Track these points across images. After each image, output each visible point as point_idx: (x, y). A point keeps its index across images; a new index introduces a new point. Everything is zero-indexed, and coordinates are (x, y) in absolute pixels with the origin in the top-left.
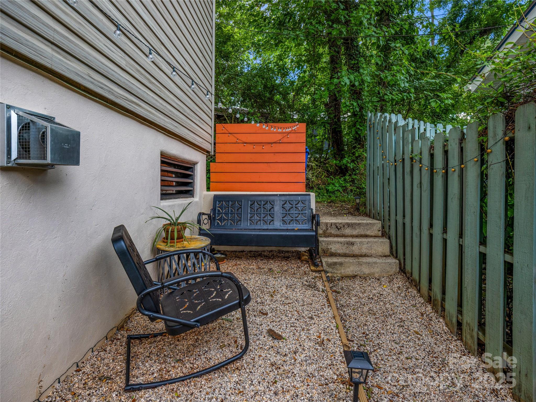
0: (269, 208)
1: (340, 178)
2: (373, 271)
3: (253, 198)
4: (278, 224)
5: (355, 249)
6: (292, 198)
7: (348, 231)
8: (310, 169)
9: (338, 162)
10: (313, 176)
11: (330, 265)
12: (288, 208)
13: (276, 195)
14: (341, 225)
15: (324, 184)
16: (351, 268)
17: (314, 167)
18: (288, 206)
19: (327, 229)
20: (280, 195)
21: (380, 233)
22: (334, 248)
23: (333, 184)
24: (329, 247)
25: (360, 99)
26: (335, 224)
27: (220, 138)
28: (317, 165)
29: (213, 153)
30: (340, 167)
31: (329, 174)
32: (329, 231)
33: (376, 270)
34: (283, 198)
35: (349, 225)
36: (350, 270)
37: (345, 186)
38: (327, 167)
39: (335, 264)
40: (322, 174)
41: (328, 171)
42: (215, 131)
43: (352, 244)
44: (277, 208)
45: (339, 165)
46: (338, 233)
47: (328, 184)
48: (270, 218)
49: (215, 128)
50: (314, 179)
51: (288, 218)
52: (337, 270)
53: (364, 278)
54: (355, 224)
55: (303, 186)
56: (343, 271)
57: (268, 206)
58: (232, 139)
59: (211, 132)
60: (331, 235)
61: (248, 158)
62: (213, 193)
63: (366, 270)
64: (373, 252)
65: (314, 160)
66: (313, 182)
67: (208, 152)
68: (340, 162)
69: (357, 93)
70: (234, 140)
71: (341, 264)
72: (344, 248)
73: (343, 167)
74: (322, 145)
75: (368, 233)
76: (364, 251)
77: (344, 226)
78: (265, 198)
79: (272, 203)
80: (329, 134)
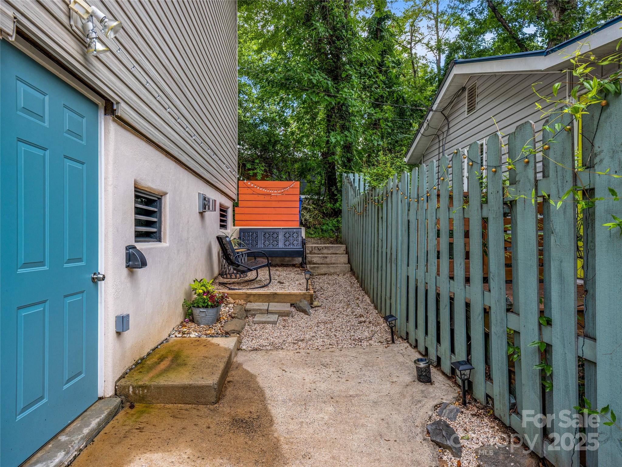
0: (276, 237)
1: (334, 219)
2: (336, 271)
3: (265, 230)
4: (281, 245)
5: (328, 260)
6: (290, 230)
7: (325, 251)
8: (308, 212)
9: (332, 205)
10: (310, 218)
11: (311, 268)
12: (288, 237)
13: (280, 228)
14: (321, 248)
15: (320, 224)
16: (324, 270)
17: (311, 210)
18: (287, 235)
19: (312, 250)
20: (283, 228)
21: (345, 252)
22: (315, 260)
23: (327, 224)
24: (313, 259)
25: (349, 153)
26: (317, 247)
27: (241, 191)
28: (314, 208)
29: (236, 201)
30: (334, 210)
31: (325, 215)
32: (313, 251)
33: (338, 270)
34: (284, 230)
35: (326, 247)
36: (323, 271)
37: (338, 226)
38: (323, 210)
39: (315, 267)
40: (319, 216)
41: (324, 213)
42: (238, 186)
43: (326, 257)
44: (281, 237)
45: (333, 208)
46: (319, 252)
47: (324, 224)
48: (276, 242)
49: (238, 184)
50: (311, 220)
51: (287, 243)
52: (316, 271)
53: (331, 274)
54: (330, 247)
55: (298, 223)
56: (319, 271)
57: (275, 236)
58: (250, 191)
59: (236, 186)
60: (315, 254)
61: (261, 204)
62: (238, 228)
63: (332, 271)
64: (339, 262)
65: (312, 204)
66: (310, 222)
67: (234, 200)
68: (334, 205)
69: (347, 147)
70: (252, 192)
71: (318, 267)
72: (321, 260)
73: (336, 210)
74: (320, 189)
75: (338, 252)
76: (333, 261)
77: (323, 248)
78: (273, 230)
79: (277, 234)
80: (326, 180)
